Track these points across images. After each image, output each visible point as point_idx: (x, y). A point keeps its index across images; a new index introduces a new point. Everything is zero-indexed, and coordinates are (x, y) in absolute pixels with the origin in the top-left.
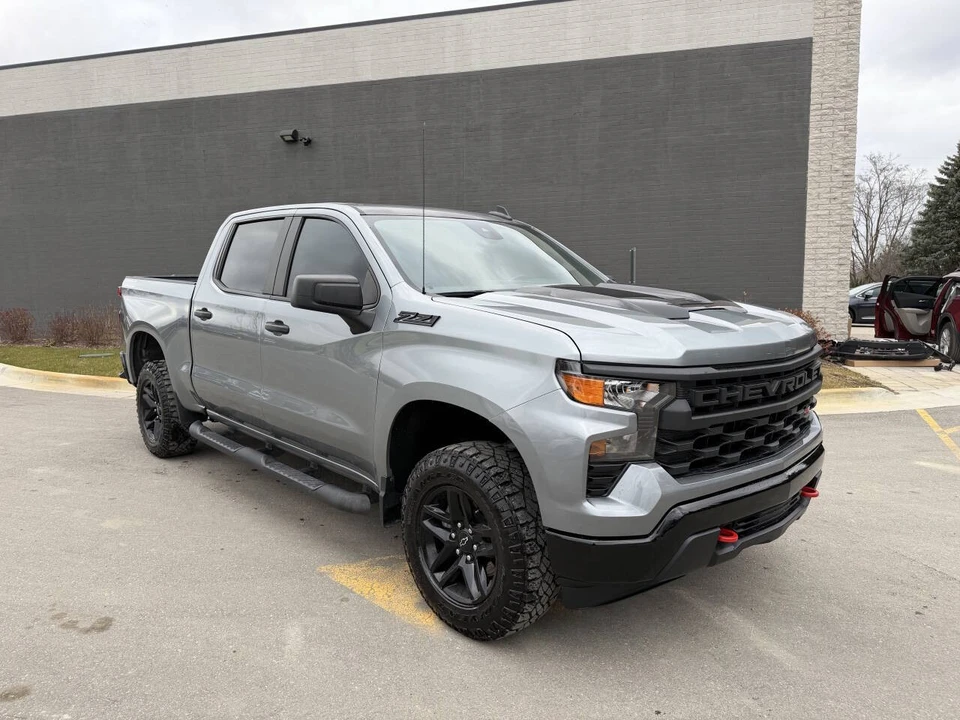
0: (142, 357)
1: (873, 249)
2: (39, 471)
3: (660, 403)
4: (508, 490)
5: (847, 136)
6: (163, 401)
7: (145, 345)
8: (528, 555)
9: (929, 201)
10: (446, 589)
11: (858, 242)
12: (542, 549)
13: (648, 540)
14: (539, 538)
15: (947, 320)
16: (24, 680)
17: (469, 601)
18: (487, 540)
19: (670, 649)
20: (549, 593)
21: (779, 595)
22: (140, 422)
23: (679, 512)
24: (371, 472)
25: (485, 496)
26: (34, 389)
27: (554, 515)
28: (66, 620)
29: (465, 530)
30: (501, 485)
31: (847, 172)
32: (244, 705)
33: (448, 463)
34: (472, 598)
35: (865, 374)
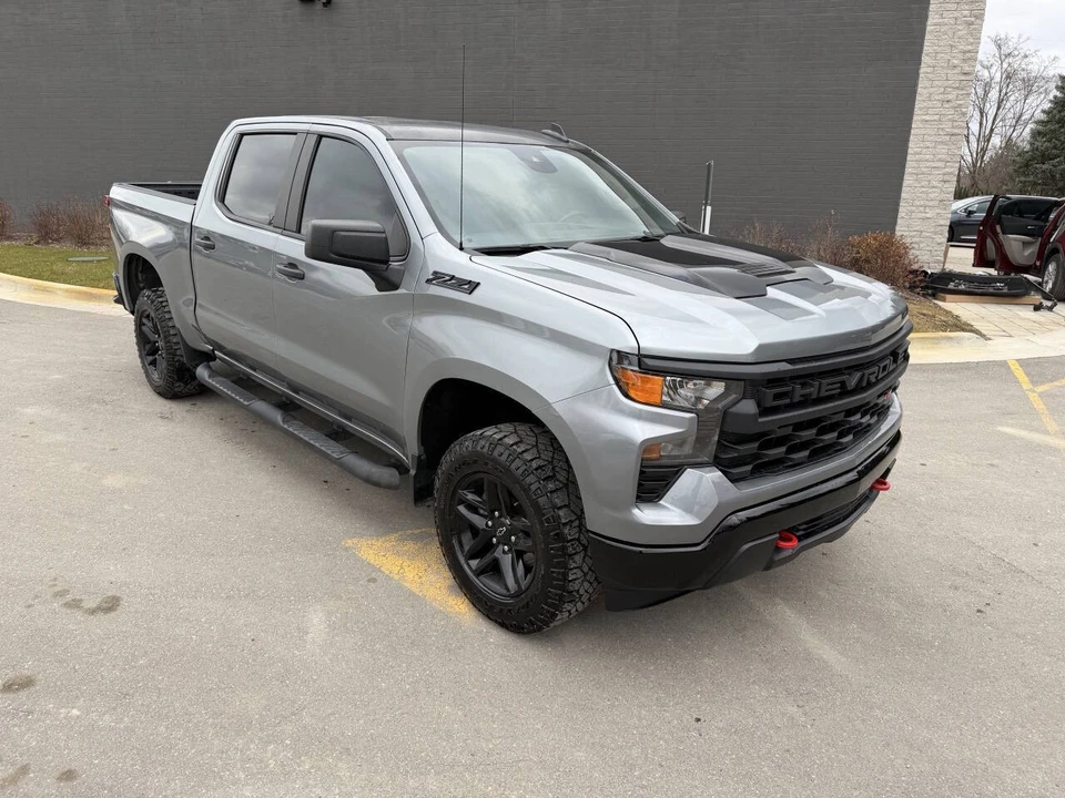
0: (138, 281)
1: (984, 151)
2: (29, 411)
3: (724, 403)
4: (551, 486)
5: (972, 24)
6: (165, 337)
7: (140, 269)
8: (570, 555)
9: (1055, 97)
10: (481, 577)
11: (968, 142)
12: (585, 548)
13: (699, 548)
14: (582, 537)
15: (1055, 251)
16: (28, 668)
17: (505, 592)
18: (527, 534)
19: (716, 648)
20: (591, 591)
21: (835, 587)
22: (141, 356)
23: (734, 519)
24: (401, 444)
25: (526, 490)
26: (18, 300)
27: (599, 519)
28: (69, 597)
29: (503, 519)
30: (544, 480)
31: (967, 69)
32: (264, 702)
33: (485, 450)
34: (508, 590)
35: (956, 313)
